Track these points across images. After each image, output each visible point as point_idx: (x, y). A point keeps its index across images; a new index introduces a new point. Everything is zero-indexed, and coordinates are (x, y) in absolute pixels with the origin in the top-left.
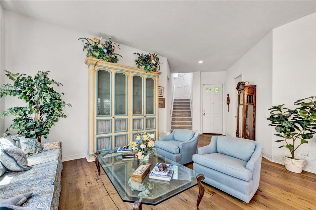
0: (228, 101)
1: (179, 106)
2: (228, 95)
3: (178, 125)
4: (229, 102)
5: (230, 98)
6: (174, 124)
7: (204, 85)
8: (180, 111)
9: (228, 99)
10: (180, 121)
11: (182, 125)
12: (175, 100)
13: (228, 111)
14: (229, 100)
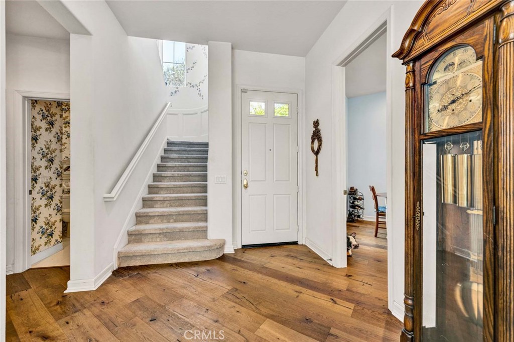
0: (316, 142)
1: (179, 159)
2: (316, 124)
3: (162, 222)
4: (320, 145)
5: (322, 132)
6: (144, 219)
7: (244, 91)
8: (176, 173)
9: (316, 135)
10: (171, 206)
11: (175, 221)
12: (170, 144)
13: (317, 175)
14: (320, 140)
